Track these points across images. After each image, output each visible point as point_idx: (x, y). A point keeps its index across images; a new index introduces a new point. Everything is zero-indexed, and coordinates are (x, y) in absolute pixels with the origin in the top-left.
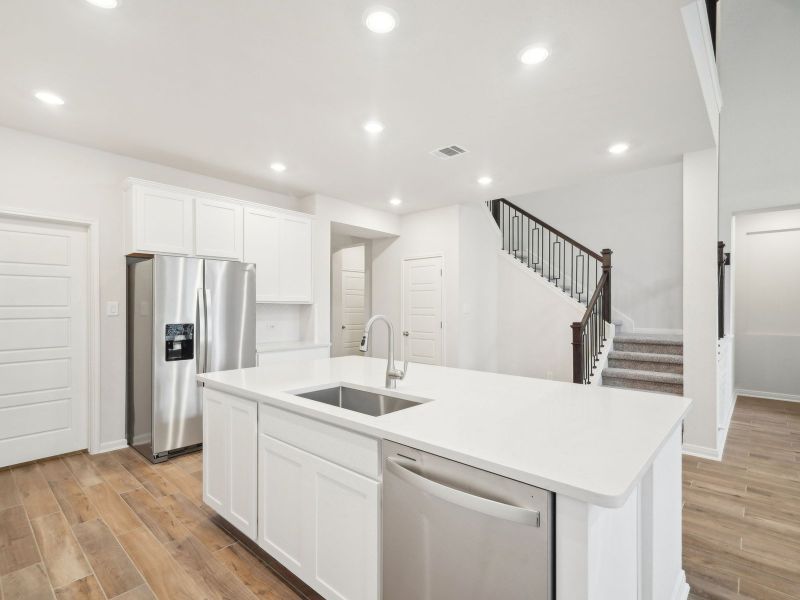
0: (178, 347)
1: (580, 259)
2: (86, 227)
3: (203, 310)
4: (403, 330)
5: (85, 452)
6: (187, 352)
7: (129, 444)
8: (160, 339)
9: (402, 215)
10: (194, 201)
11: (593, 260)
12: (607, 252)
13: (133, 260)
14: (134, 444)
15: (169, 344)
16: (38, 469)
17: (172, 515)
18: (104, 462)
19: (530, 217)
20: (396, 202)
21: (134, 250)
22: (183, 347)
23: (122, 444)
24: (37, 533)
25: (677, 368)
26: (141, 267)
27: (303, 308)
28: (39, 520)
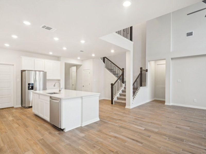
0: (30, 87)
1: (119, 70)
2: (13, 65)
3: (35, 81)
4: (83, 85)
5: (13, 107)
6: (32, 88)
7: (22, 106)
8: (27, 86)
9: (82, 61)
10: (34, 60)
11: (121, 70)
12: (123, 69)
13: (22, 71)
14: (23, 106)
15: (29, 87)
16: (4, 109)
17: (28, 114)
18: (17, 108)
19: (110, 61)
20: (79, 58)
21: (22, 70)
22: (31, 87)
23: (20, 106)
24: (6, 116)
25: (125, 92)
26: (24, 73)
27: (59, 80)
28: (6, 115)
